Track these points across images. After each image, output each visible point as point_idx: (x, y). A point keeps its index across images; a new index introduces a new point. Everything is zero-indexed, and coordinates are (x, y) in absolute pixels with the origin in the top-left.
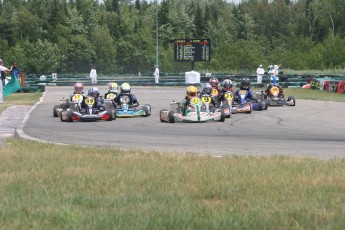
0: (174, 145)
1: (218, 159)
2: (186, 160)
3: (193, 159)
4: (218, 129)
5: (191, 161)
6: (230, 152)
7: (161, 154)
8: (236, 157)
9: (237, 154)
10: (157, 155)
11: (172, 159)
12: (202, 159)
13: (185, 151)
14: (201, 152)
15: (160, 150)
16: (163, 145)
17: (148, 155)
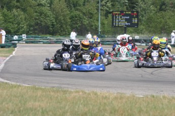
0: (108, 87)
1: (139, 98)
2: (116, 98)
3: (121, 98)
4: (142, 77)
5: (120, 99)
6: (149, 93)
7: (99, 94)
8: (153, 96)
9: (154, 94)
10: (96, 94)
11: (106, 97)
12: (128, 98)
13: (116, 92)
14: (128, 93)
15: (98, 91)
16: (100, 87)
17: (89, 94)
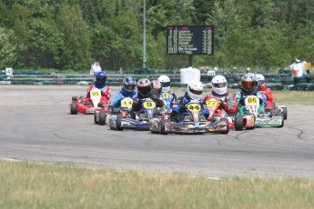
0: (158, 163)
1: (213, 182)
2: (171, 182)
3: (180, 182)
4: (219, 143)
5: (179, 183)
6: (231, 173)
7: (140, 174)
8: (238, 179)
9: (240, 175)
10: (135, 175)
11: (153, 180)
12: (193, 181)
13: (171, 171)
14: (193, 173)
15: (139, 169)
16: (143, 162)
17: (124, 175)
